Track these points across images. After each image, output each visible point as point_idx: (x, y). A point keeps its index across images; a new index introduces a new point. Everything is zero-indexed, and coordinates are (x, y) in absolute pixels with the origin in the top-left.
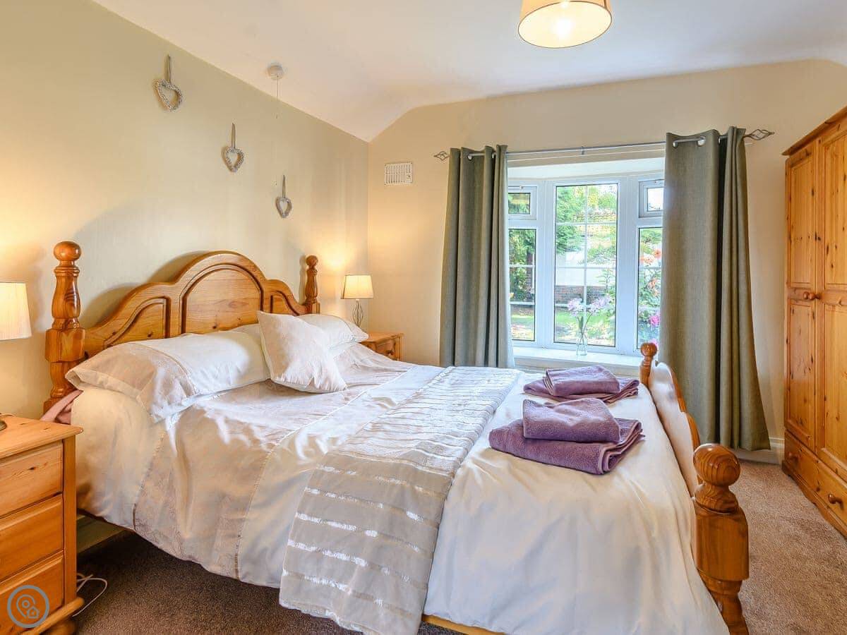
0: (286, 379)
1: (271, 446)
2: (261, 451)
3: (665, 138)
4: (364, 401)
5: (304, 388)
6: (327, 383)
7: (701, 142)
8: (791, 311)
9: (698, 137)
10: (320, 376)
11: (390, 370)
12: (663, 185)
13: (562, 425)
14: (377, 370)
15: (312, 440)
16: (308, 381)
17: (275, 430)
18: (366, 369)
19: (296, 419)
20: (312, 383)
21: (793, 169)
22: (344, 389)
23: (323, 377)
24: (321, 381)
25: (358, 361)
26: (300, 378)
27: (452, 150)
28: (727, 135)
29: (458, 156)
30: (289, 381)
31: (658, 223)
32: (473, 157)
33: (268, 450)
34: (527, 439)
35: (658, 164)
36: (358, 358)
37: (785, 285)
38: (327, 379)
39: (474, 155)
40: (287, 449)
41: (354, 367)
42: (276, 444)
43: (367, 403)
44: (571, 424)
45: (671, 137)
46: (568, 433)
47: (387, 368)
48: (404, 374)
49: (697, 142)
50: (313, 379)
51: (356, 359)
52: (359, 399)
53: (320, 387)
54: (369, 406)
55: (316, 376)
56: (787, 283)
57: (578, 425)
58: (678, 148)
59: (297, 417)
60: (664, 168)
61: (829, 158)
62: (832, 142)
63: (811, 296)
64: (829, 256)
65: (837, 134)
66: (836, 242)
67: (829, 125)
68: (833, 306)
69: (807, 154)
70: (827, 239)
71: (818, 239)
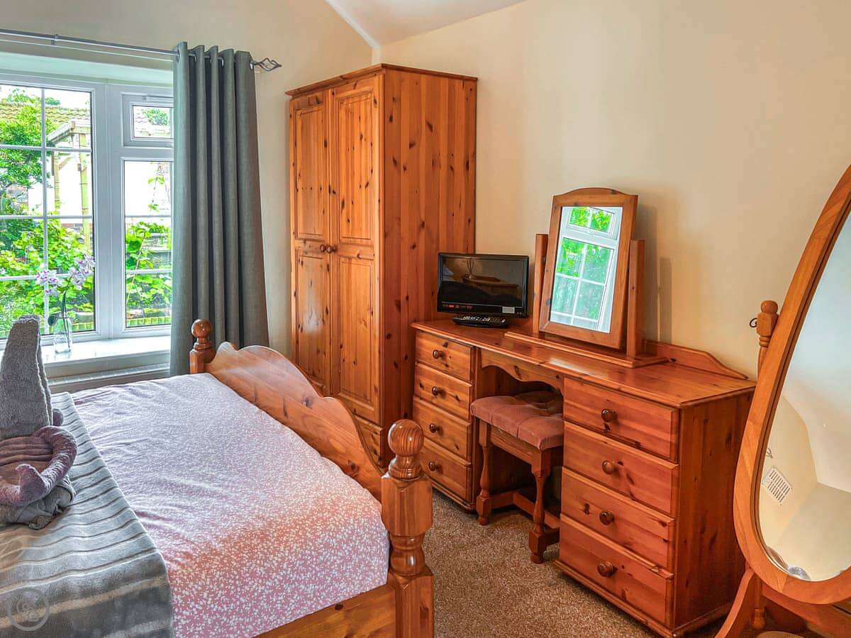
8: (299, 262)
21: (299, 112)
37: (292, 235)
56: (295, 233)
61: (342, 113)
62: (348, 98)
63: (329, 250)
64: (344, 211)
65: (353, 92)
66: (353, 197)
67: (344, 80)
68: (350, 259)
69: (318, 102)
70: (343, 193)
71: (332, 192)
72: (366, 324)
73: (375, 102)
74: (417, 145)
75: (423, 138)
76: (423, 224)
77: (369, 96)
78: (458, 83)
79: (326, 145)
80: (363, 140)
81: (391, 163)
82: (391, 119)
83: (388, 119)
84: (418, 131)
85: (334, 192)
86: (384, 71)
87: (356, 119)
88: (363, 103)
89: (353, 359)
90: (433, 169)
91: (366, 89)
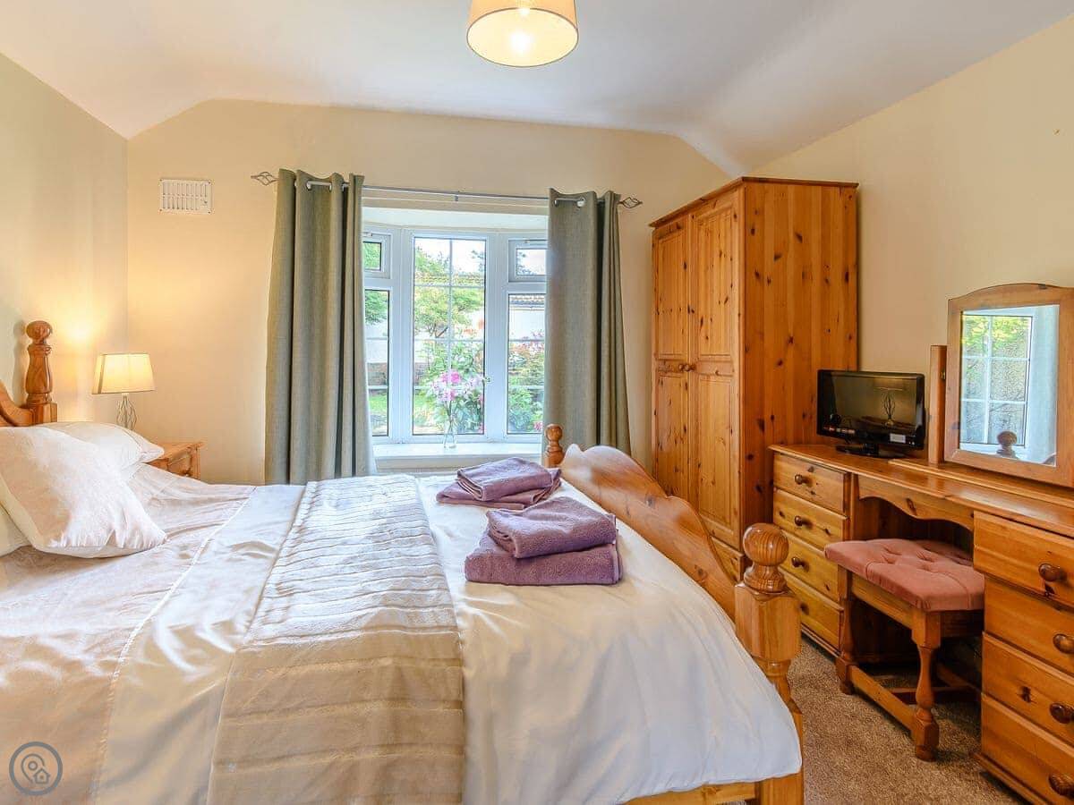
0: (68, 542)
1: (111, 666)
2: (92, 681)
3: (547, 194)
4: (216, 553)
5: (99, 552)
6: (137, 537)
7: (580, 204)
8: (660, 382)
9: (578, 197)
10: (123, 527)
11: (217, 500)
12: (546, 247)
13: (558, 533)
14: (196, 503)
15: (186, 635)
16: (106, 537)
17: (96, 635)
18: (175, 503)
19: (119, 609)
20: (112, 541)
21: (661, 241)
22: (164, 542)
23: (129, 527)
24: (127, 534)
25: (157, 493)
26: (92, 535)
27: (282, 171)
28: (603, 198)
29: (291, 181)
30: (73, 544)
31: (542, 290)
32: (312, 186)
33: (109, 674)
34: (519, 560)
35: (540, 222)
36: (155, 487)
37: (653, 357)
38: (136, 529)
39: (314, 183)
40: (149, 662)
41: (154, 503)
42: (121, 660)
43: (226, 556)
44: (566, 531)
45: (554, 193)
46: (566, 542)
47: (213, 496)
48: (245, 502)
49: (576, 202)
50: (114, 533)
51: (153, 491)
52: (209, 553)
53: (125, 546)
54: (229, 560)
55: (116, 526)
56: (655, 355)
57: (575, 530)
58: (561, 205)
59: (119, 603)
60: (547, 228)
61: (702, 234)
62: (707, 218)
63: (687, 368)
64: (703, 328)
65: (713, 211)
66: (711, 315)
67: (704, 201)
68: (708, 376)
69: (679, 228)
70: (702, 312)
71: (691, 311)
72: (724, 443)
73: (735, 216)
74: (783, 257)
75: (791, 248)
76: (791, 340)
77: (729, 212)
78: (834, 192)
79: (685, 267)
80: (723, 255)
81: (754, 276)
82: (753, 231)
83: (750, 231)
84: (784, 243)
85: (693, 312)
86: (745, 185)
87: (716, 236)
88: (722, 220)
89: (711, 479)
90: (803, 282)
91: (726, 205)
